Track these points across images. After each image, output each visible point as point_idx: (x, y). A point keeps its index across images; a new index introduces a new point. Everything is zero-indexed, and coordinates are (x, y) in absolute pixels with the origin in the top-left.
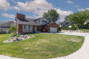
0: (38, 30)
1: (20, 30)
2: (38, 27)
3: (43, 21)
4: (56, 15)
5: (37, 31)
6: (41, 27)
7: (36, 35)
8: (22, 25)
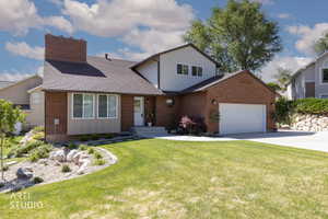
0: (151, 118)
1: (57, 121)
2: (151, 100)
3: (179, 67)
4: (259, 27)
5: (146, 125)
6: (170, 101)
7: (132, 151)
8: (64, 94)
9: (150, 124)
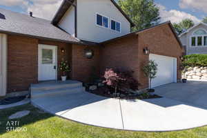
9: (64, 78)
